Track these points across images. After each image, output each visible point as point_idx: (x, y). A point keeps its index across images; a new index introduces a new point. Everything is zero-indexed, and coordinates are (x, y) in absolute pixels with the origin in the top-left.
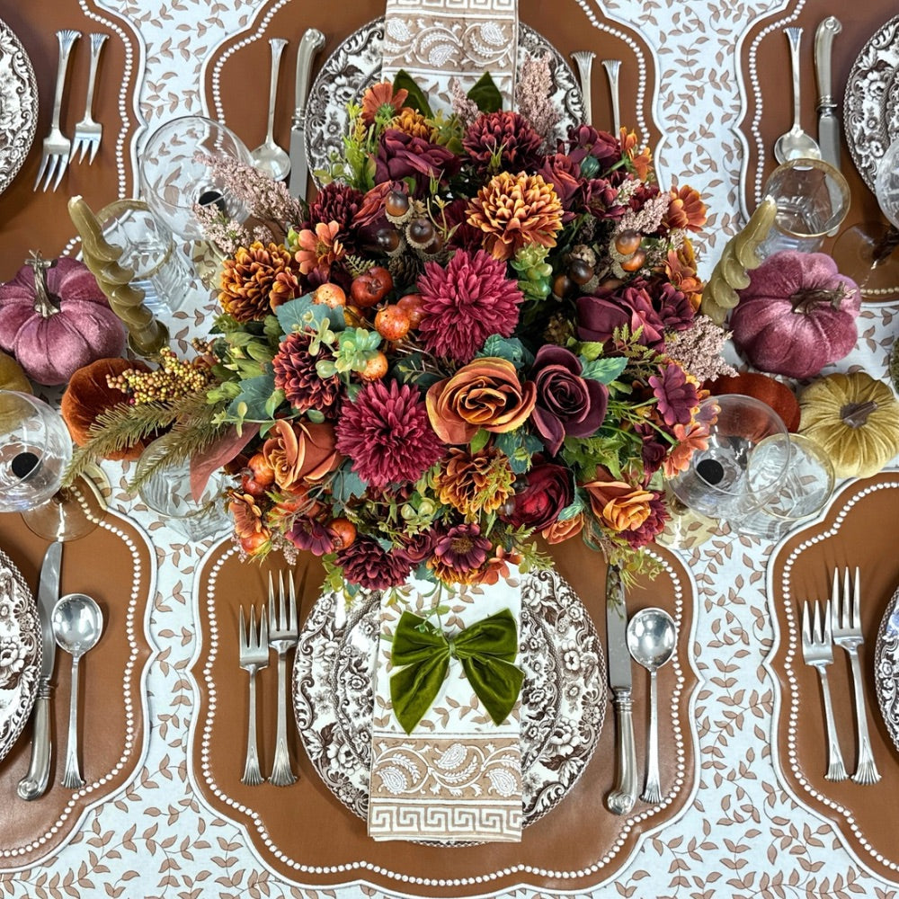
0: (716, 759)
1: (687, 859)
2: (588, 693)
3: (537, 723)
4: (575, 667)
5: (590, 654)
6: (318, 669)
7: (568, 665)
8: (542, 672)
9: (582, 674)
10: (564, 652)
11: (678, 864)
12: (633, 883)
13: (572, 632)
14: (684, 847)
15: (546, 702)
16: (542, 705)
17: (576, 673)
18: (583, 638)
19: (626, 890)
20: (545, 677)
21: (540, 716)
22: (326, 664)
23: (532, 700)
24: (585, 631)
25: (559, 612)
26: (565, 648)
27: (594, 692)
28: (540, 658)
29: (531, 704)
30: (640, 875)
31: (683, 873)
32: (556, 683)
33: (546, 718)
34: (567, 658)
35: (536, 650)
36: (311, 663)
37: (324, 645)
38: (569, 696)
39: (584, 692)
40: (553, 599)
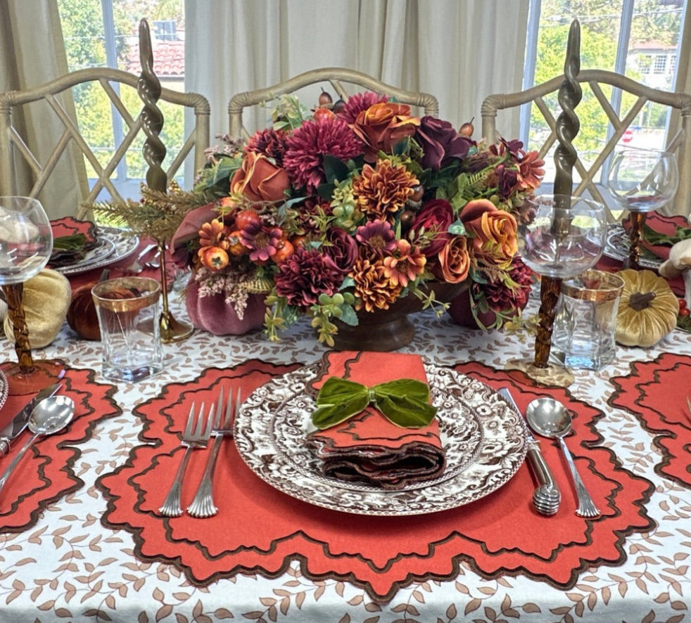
2: (506, 422)
4: (488, 412)
5: (498, 402)
7: (482, 413)
8: (460, 417)
9: (496, 414)
10: (476, 408)
13: (478, 397)
15: (469, 431)
16: (466, 433)
17: (490, 415)
18: (488, 397)
20: (464, 419)
23: (456, 433)
24: (489, 392)
25: (462, 390)
26: (475, 405)
27: (511, 420)
28: (455, 410)
29: (456, 435)
32: (475, 419)
34: (479, 410)
35: (450, 408)
36: (250, 422)
37: (262, 415)
38: (489, 428)
39: (502, 422)
40: (456, 383)
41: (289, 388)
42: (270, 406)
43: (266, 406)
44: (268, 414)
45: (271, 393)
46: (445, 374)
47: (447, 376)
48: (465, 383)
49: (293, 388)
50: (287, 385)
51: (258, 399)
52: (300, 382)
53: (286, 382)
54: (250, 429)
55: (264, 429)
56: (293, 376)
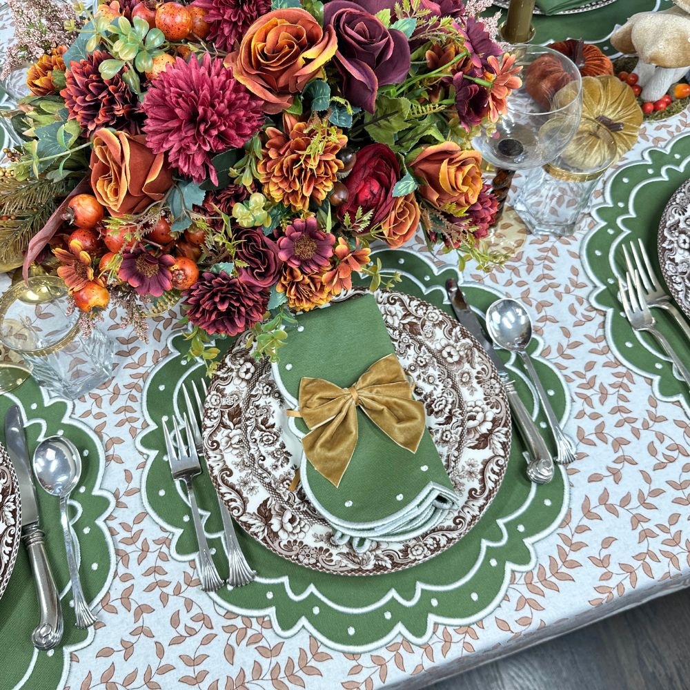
0: (625, 416)
1: (643, 511)
2: (478, 373)
3: (448, 427)
5: (463, 341)
6: (231, 458)
9: (465, 360)
11: (637, 520)
12: (605, 552)
14: (635, 502)
15: (449, 407)
16: (447, 410)
17: (459, 362)
19: (602, 561)
20: (441, 385)
21: (448, 420)
22: (236, 452)
23: (436, 410)
24: (449, 325)
27: (483, 369)
29: (437, 413)
30: (607, 542)
31: (645, 526)
33: (454, 420)
36: (222, 456)
37: (228, 436)
38: (464, 383)
39: (474, 373)
40: (410, 314)
41: (238, 376)
42: (231, 417)
43: (226, 420)
44: (235, 432)
45: (223, 396)
46: (395, 301)
47: (398, 303)
48: (420, 312)
49: (243, 375)
50: (234, 374)
51: (215, 414)
52: (245, 361)
53: (232, 370)
54: (227, 469)
55: (239, 460)
56: (234, 356)
